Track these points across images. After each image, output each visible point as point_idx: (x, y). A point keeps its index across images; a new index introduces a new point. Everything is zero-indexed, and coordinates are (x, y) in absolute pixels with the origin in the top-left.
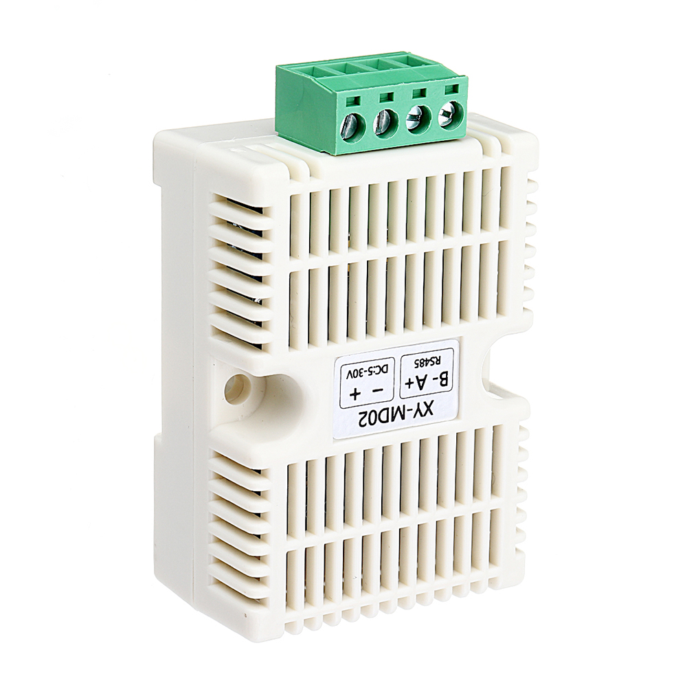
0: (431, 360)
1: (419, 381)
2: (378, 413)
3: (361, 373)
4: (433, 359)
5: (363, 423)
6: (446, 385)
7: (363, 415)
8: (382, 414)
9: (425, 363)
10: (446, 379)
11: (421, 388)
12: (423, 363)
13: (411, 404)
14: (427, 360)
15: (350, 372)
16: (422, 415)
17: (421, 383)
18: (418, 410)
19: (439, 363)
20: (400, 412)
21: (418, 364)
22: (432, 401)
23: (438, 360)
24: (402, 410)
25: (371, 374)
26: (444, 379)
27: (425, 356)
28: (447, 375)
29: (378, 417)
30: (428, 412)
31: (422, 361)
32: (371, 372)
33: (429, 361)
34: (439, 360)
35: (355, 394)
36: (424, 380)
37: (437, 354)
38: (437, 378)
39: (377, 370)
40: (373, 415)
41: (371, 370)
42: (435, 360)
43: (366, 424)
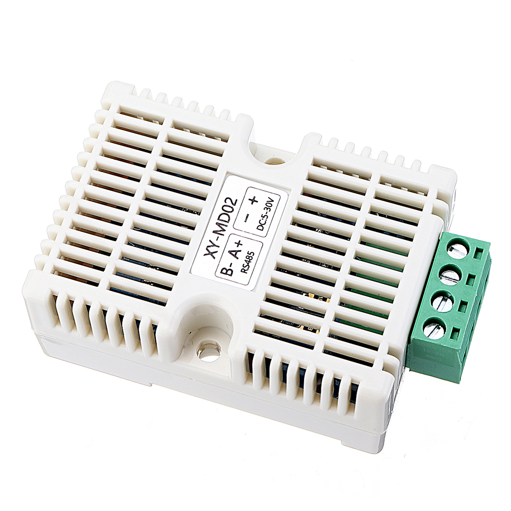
0: (248, 265)
1: (237, 252)
2: (229, 214)
3: (267, 209)
4: (248, 267)
5: (228, 201)
6: (221, 272)
7: (234, 203)
8: (227, 216)
9: (248, 260)
10: (226, 274)
11: (230, 252)
12: (249, 258)
13: (221, 241)
14: (249, 262)
15: (273, 201)
16: (208, 247)
17: (234, 253)
18: (214, 245)
19: (241, 271)
20: (221, 231)
21: (250, 254)
22: (214, 258)
23: (245, 270)
24: (221, 233)
26: (227, 272)
27: (253, 261)
28: (229, 275)
29: (226, 213)
30: (208, 253)
31: (250, 258)
32: (264, 217)
33: (248, 264)
34: (244, 272)
35: (253, 201)
36: (235, 256)
37: (249, 272)
38: (230, 266)
39: (263, 222)
40: (230, 209)
41: (266, 217)
42: (246, 268)
43: (225, 202)
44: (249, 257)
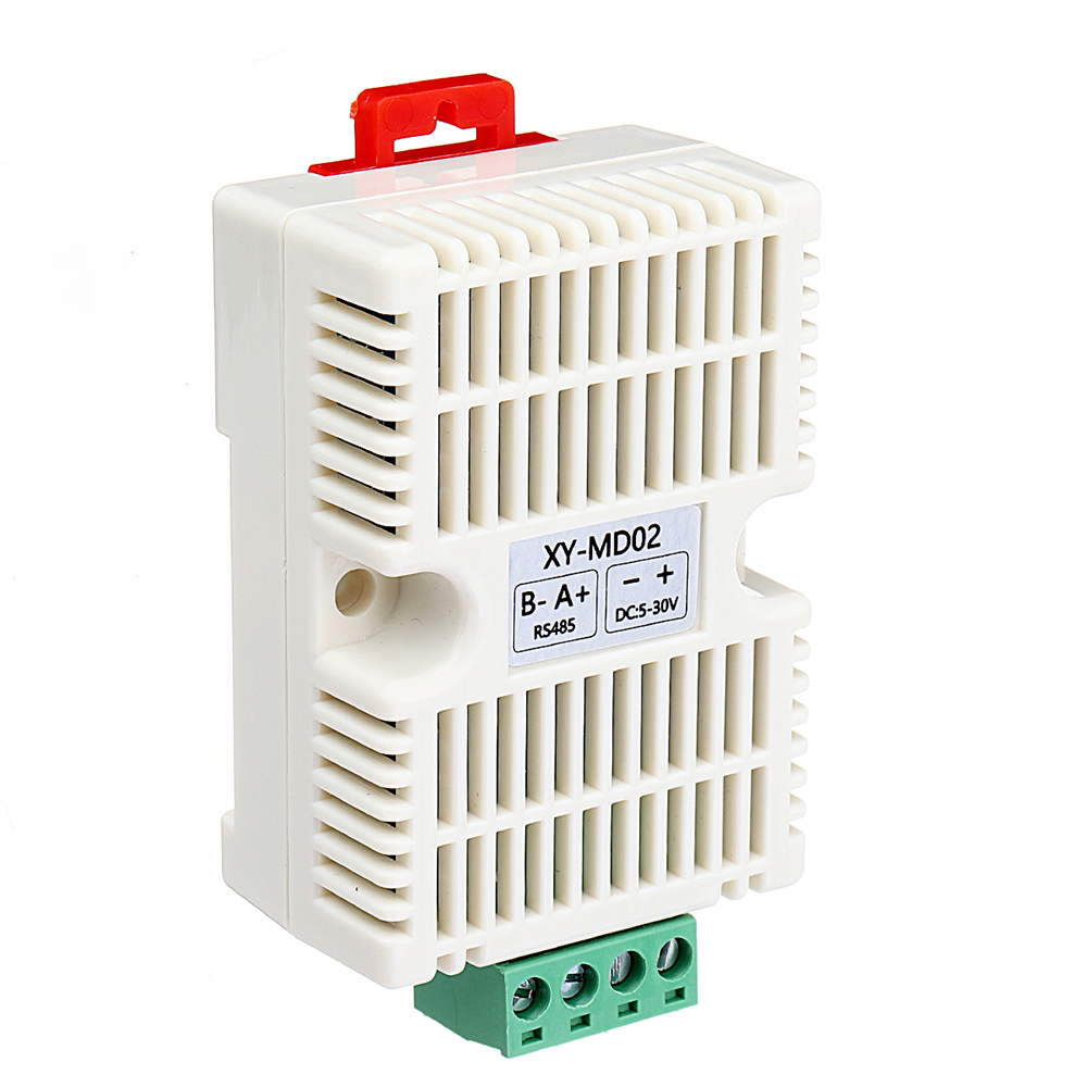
0: (550, 632)
1: (568, 599)
2: (631, 547)
3: (657, 607)
4: (546, 633)
5: (654, 530)
6: (524, 594)
7: (653, 543)
8: (625, 546)
9: (559, 627)
10: (524, 604)
11: (564, 588)
12: (562, 626)
13: (579, 562)
14: (556, 632)
15: (673, 608)
16: (563, 544)
17: (564, 596)
18: (568, 553)
19: (536, 627)
20: (597, 549)
21: (570, 624)
22: (546, 567)
23: (539, 632)
24: (594, 552)
25: (641, 606)
27: (559, 637)
28: (523, 611)
29: (631, 541)
30: (552, 550)
31: (563, 629)
32: (641, 609)
33: (552, 631)
34: (536, 633)
35: (665, 574)
36: (560, 600)
37: (540, 641)
38: (540, 604)
39: (632, 613)
40: (639, 544)
41: (642, 613)
42: (544, 632)
43: (650, 528)
44: (565, 626)
